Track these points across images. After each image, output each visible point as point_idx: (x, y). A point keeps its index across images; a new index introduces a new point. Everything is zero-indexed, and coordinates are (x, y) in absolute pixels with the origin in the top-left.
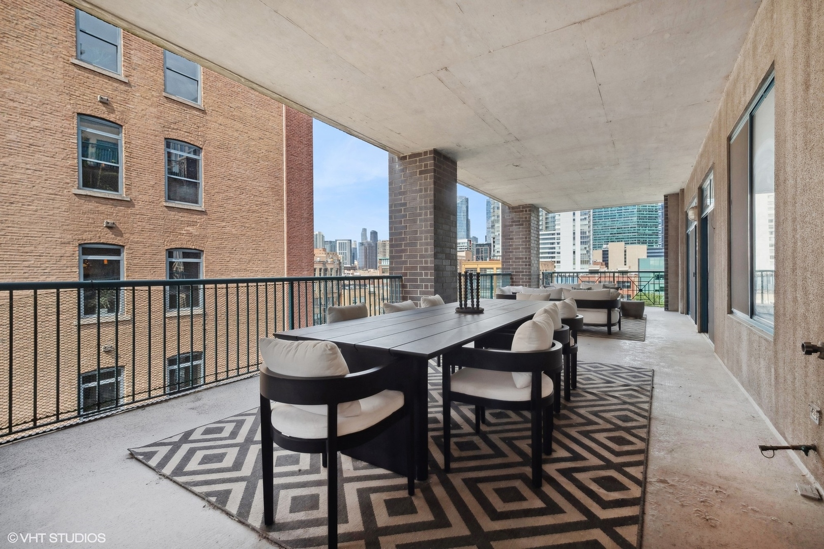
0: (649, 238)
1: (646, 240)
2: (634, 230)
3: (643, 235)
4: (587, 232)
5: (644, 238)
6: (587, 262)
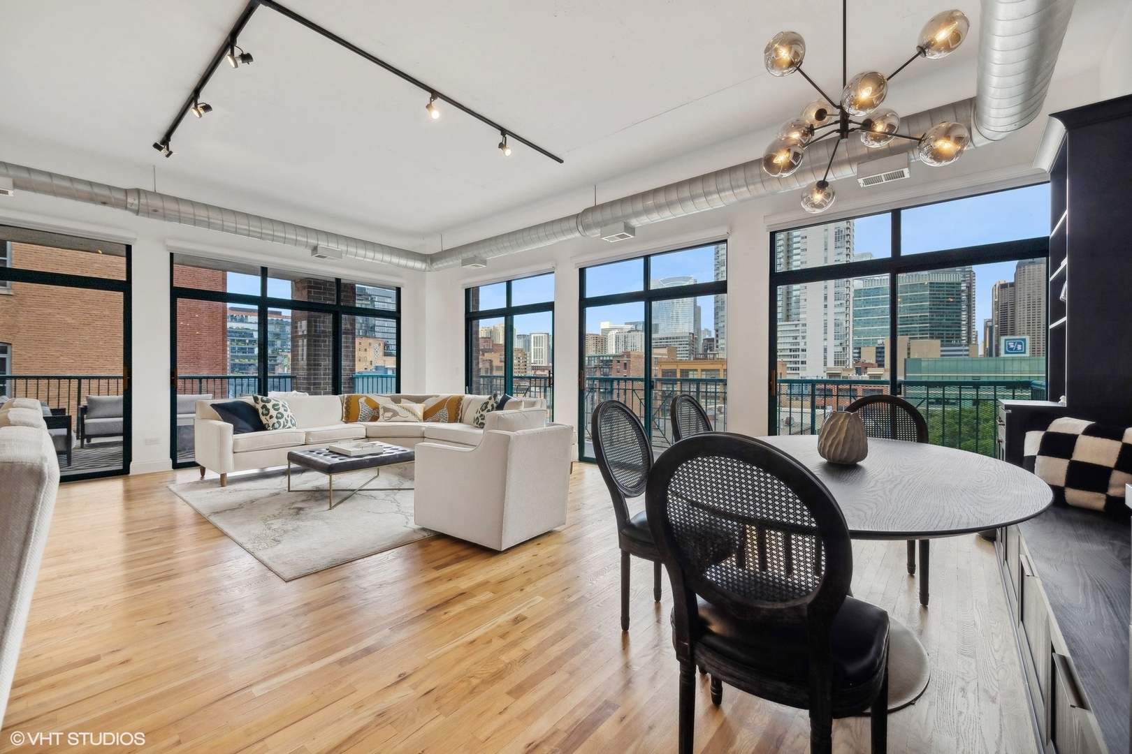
0: (947, 330)
1: (943, 334)
2: (925, 320)
3: (939, 326)
4: (844, 323)
5: (939, 330)
6: (843, 363)
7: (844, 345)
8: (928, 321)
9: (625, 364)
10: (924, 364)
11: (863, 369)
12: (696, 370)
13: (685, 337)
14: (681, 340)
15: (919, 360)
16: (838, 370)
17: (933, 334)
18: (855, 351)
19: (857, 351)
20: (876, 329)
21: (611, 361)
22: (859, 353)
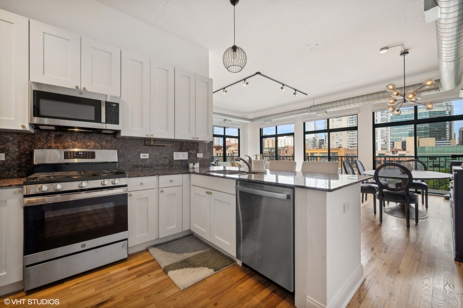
0: (439, 133)
1: (436, 135)
2: (427, 129)
3: (434, 132)
4: (386, 131)
5: (434, 133)
6: (385, 149)
7: (386, 141)
8: (429, 129)
9: (286, 151)
10: (426, 149)
11: (395, 152)
12: (317, 153)
13: (311, 139)
14: (309, 140)
15: (424, 147)
16: (383, 152)
17: (431, 135)
18: (391, 144)
19: (392, 143)
20: (402, 134)
21: (280, 150)
22: (393, 144)
